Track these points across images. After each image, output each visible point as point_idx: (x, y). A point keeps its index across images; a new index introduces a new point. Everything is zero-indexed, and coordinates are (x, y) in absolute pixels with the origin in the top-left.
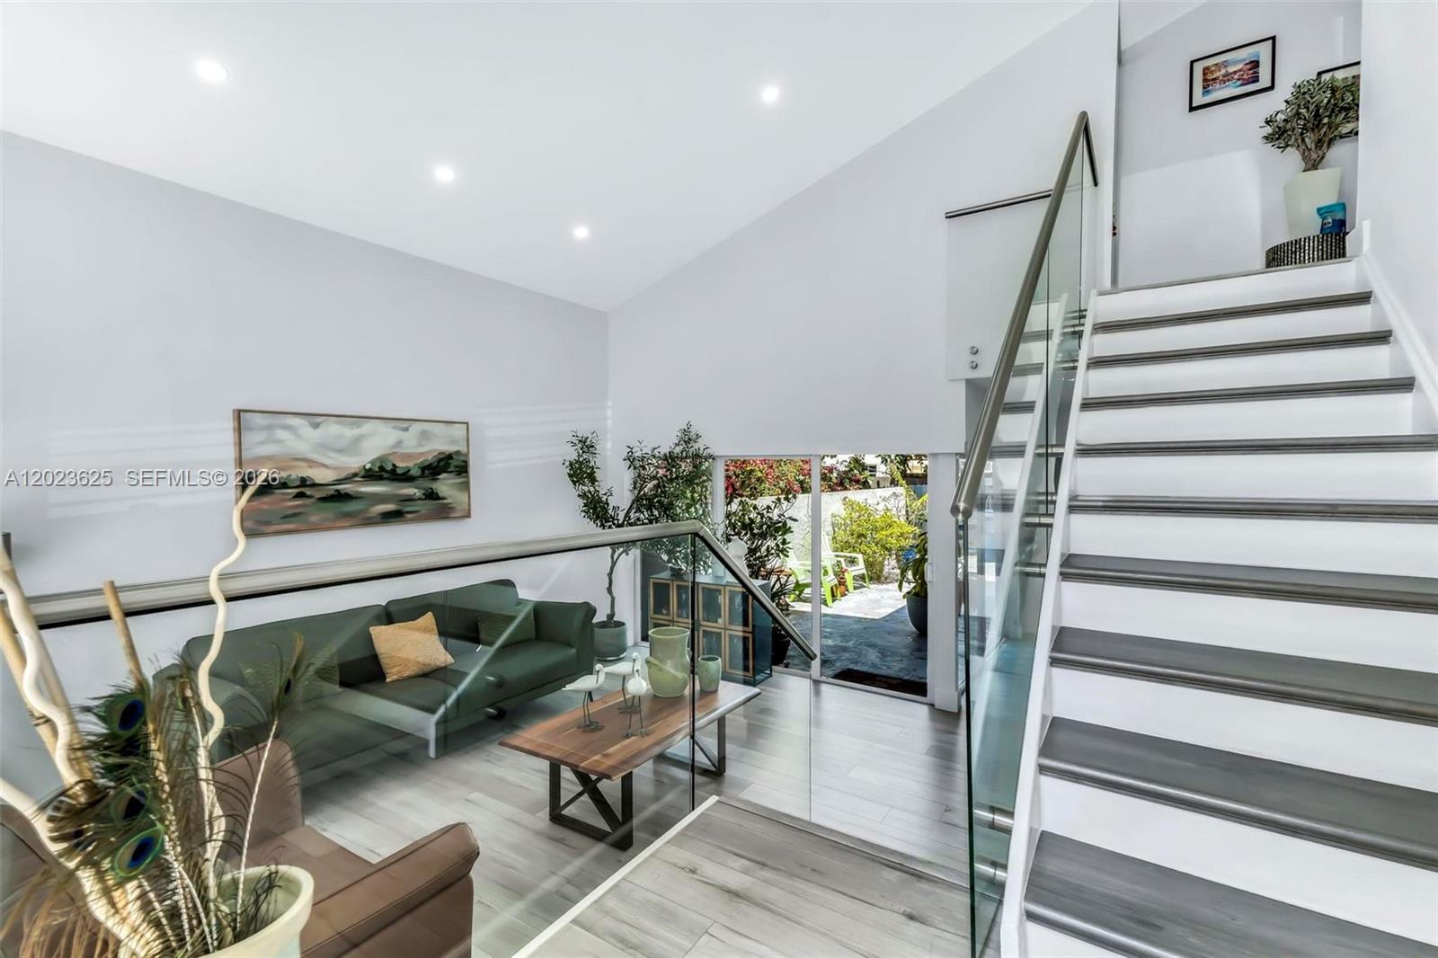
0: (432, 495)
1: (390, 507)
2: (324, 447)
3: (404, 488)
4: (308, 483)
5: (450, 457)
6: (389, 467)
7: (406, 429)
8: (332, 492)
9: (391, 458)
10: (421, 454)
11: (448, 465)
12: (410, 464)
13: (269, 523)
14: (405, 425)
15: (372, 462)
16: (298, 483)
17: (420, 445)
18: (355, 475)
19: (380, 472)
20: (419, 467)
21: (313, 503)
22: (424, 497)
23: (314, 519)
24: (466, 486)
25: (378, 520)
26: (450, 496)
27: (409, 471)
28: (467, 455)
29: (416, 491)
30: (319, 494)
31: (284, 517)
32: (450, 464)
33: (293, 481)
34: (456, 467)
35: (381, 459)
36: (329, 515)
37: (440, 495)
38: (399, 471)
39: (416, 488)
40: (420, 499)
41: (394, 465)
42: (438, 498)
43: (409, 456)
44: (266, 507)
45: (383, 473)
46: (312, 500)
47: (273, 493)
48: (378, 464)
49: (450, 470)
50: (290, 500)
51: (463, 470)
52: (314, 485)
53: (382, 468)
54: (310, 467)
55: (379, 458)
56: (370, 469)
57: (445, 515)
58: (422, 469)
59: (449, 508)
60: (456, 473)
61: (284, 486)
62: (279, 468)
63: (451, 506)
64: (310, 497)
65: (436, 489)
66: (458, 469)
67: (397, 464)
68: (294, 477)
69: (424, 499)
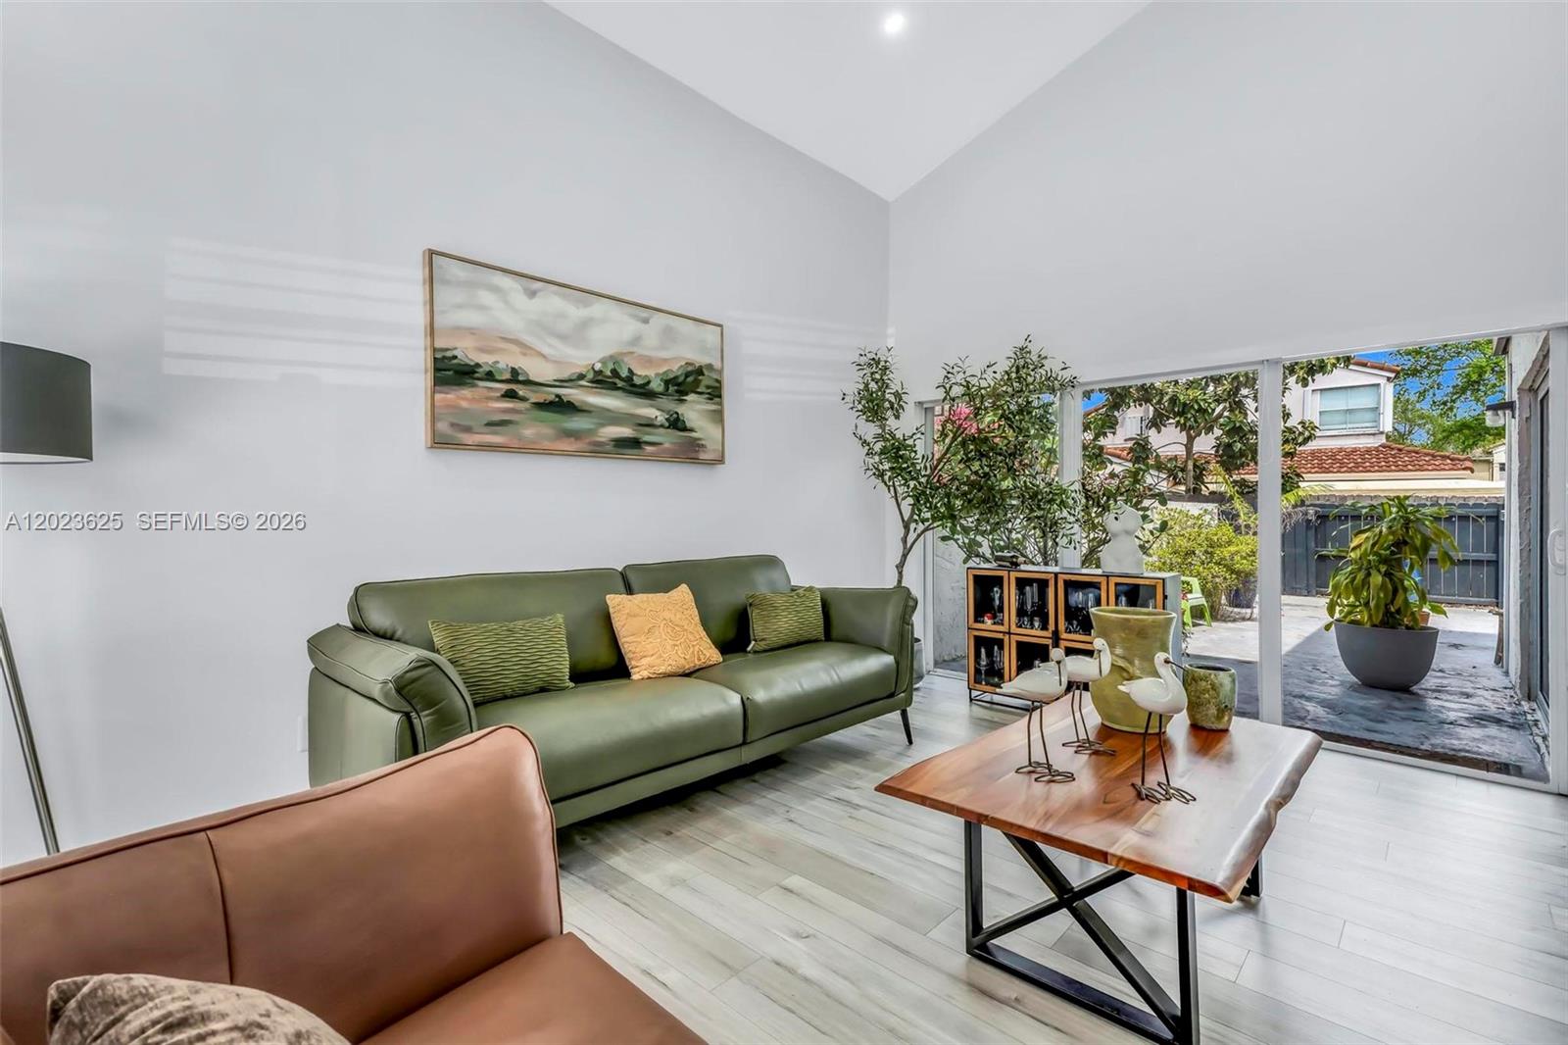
0: (676, 423)
1: (625, 432)
3: (640, 407)
4: (521, 378)
5: (700, 371)
6: (624, 373)
8: (552, 398)
9: (626, 359)
10: (665, 360)
11: (697, 383)
12: (651, 373)
13: (468, 430)
15: (603, 361)
16: (508, 376)
18: (581, 377)
19: (607, 380)
20: (661, 380)
21: (527, 409)
22: (667, 424)
23: (528, 432)
24: (718, 417)
25: (609, 448)
26: (700, 428)
27: (649, 382)
28: (721, 372)
29: (658, 413)
30: (535, 397)
31: (490, 424)
32: (700, 381)
33: (501, 372)
34: (708, 387)
35: (615, 359)
36: (547, 431)
37: (688, 424)
38: (637, 381)
39: (659, 410)
40: (662, 426)
41: (630, 371)
42: (685, 429)
43: (649, 361)
44: (464, 404)
45: (617, 381)
46: (526, 405)
47: (473, 385)
48: (611, 366)
49: (699, 390)
50: (497, 399)
51: (715, 393)
52: (528, 383)
53: (615, 373)
54: (525, 354)
55: (611, 357)
56: (600, 372)
57: (693, 455)
58: (667, 383)
59: (699, 446)
60: (707, 396)
61: (490, 376)
62: (482, 350)
63: (700, 442)
64: (523, 399)
65: (682, 415)
66: (709, 391)
67: (635, 372)
68: (502, 365)
69: (668, 428)
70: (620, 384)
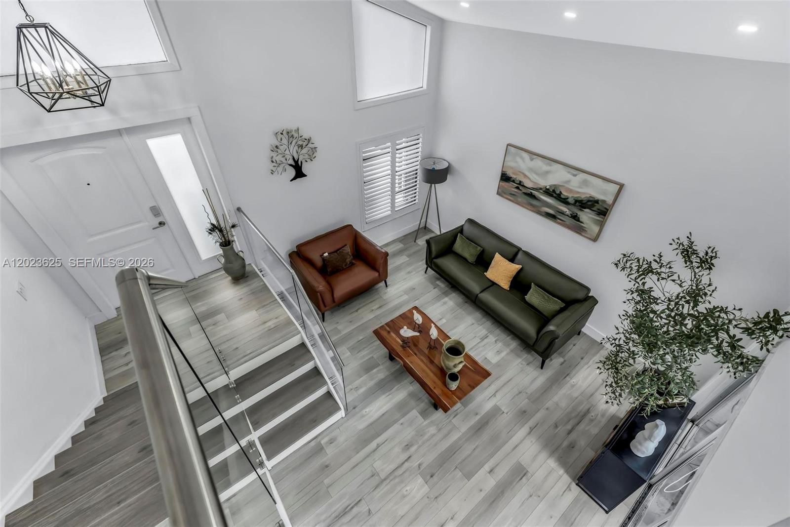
0: (575, 217)
1: (551, 212)
2: (531, 170)
3: (560, 205)
4: (522, 184)
5: (597, 202)
6: (558, 192)
7: (575, 175)
9: (560, 188)
10: (578, 193)
11: (593, 206)
12: (570, 195)
13: (505, 193)
14: (575, 172)
15: (551, 186)
16: (518, 182)
17: (580, 187)
18: (541, 189)
19: (551, 192)
20: (574, 199)
23: (520, 200)
25: (543, 214)
26: (587, 224)
27: (568, 198)
28: (611, 206)
29: (567, 210)
30: (524, 190)
31: (511, 194)
32: (595, 206)
34: (599, 209)
37: (581, 220)
38: (562, 196)
39: (569, 209)
40: (568, 216)
41: (561, 192)
42: (578, 220)
43: (571, 191)
44: (506, 187)
45: (554, 193)
46: (521, 192)
47: (509, 183)
48: (553, 188)
49: (592, 209)
50: (513, 188)
51: (604, 214)
52: (523, 186)
53: (554, 191)
54: (525, 178)
55: (554, 185)
56: (548, 189)
57: (578, 231)
58: (576, 201)
59: (583, 230)
60: (596, 213)
61: (514, 181)
62: (514, 173)
63: (585, 229)
64: (520, 190)
65: (579, 215)
66: (598, 211)
67: (563, 193)
68: (517, 179)
69: (570, 217)
70: (555, 195)
